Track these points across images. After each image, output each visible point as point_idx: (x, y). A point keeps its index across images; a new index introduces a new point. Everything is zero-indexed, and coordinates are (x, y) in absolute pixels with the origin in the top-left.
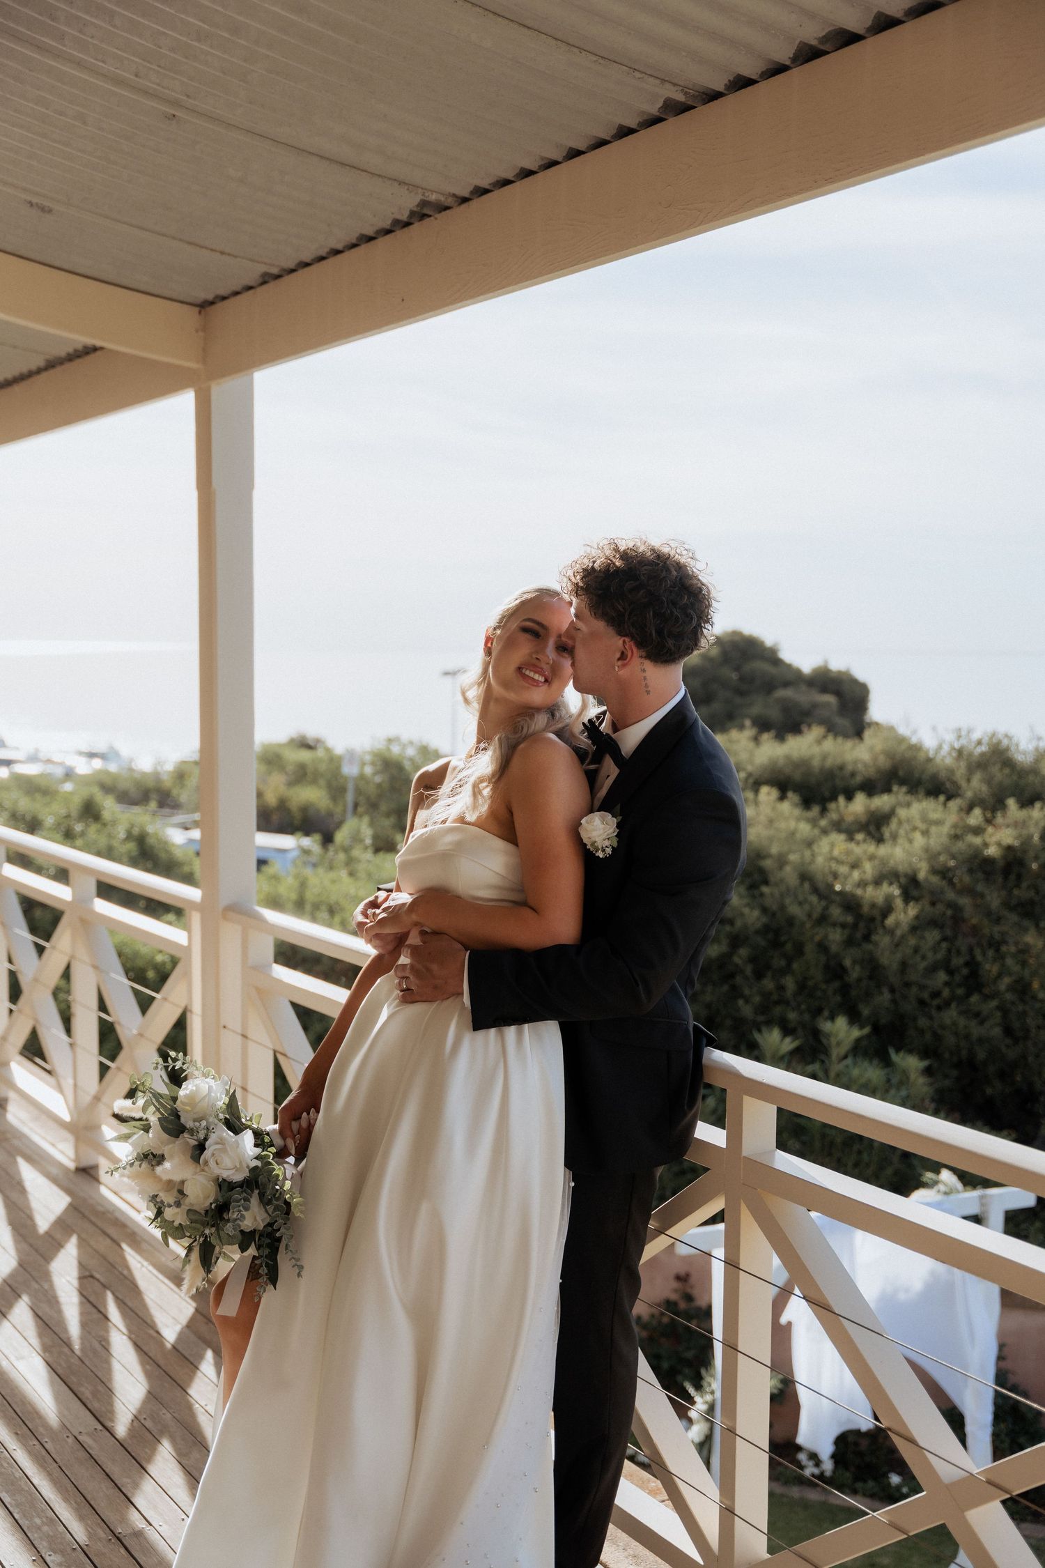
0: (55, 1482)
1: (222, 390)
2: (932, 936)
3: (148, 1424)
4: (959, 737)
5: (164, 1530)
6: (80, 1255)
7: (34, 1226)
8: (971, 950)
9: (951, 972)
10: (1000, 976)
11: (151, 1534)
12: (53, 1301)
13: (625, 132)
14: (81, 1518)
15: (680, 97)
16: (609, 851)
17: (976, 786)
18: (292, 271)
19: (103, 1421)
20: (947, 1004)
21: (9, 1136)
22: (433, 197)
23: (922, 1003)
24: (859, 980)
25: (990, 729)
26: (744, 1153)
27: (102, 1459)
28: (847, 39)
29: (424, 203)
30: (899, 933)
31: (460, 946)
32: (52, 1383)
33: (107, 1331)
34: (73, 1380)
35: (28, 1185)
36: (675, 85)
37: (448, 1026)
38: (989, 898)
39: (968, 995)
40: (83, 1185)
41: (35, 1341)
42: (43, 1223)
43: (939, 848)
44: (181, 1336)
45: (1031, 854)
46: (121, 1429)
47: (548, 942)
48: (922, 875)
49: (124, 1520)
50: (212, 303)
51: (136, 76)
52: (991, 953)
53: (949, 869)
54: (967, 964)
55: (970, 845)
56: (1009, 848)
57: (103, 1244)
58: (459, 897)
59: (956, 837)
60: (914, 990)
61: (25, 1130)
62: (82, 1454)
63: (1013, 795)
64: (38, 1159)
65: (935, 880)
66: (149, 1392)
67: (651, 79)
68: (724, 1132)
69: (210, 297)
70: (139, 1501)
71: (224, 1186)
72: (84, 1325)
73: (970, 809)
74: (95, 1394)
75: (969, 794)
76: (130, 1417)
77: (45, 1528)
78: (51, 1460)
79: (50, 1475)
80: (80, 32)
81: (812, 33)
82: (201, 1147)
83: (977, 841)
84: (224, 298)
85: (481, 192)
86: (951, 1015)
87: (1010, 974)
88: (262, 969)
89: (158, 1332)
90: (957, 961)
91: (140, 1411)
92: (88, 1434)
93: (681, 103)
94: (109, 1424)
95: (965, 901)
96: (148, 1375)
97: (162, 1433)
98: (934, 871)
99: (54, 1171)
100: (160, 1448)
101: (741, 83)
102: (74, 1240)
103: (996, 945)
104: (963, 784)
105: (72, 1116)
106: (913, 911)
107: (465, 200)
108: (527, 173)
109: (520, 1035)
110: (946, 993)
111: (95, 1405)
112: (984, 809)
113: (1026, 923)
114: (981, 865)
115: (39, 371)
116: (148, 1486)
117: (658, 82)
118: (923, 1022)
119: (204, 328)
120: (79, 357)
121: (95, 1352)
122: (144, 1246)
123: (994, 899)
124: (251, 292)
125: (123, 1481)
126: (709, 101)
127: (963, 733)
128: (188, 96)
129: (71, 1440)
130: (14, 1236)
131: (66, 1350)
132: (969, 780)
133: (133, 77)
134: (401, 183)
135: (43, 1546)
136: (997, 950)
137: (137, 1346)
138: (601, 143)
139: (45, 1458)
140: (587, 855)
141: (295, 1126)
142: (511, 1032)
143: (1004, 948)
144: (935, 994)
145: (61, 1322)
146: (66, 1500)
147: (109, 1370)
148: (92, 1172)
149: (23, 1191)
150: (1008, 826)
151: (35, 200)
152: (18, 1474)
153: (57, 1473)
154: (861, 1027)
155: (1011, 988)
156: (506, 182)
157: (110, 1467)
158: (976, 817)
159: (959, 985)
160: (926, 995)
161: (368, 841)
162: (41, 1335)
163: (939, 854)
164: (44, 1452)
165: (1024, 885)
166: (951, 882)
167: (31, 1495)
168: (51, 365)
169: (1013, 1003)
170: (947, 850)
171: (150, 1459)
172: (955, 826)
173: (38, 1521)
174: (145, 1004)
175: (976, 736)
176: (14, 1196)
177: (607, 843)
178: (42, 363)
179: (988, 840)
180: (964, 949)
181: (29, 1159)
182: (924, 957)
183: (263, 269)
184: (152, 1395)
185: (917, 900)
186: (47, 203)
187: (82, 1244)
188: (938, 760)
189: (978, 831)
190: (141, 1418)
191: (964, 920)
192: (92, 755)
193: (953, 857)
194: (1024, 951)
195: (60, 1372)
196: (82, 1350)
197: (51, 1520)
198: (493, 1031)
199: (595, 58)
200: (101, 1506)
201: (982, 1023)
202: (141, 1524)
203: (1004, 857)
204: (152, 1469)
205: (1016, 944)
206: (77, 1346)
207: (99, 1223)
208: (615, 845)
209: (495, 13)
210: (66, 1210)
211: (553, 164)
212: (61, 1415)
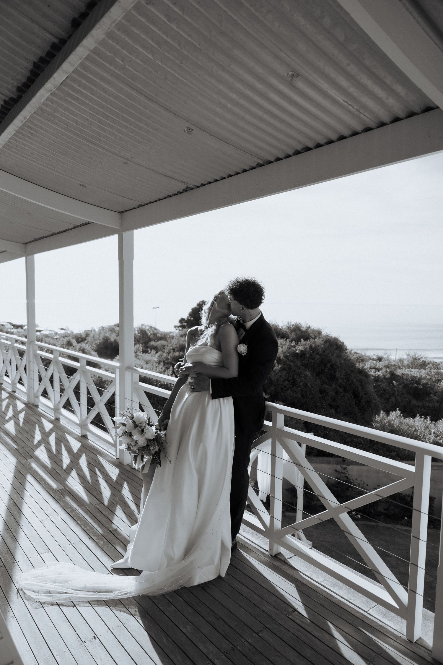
0: (91, 518)
1: (125, 234)
2: (284, 373)
3: (113, 501)
4: (288, 324)
5: (122, 529)
6: (86, 458)
7: (73, 451)
8: (293, 376)
9: (289, 381)
10: (300, 382)
11: (119, 530)
12: (82, 470)
13: (245, 171)
14: (100, 527)
15: (262, 162)
16: (245, 354)
17: (293, 335)
18: (147, 204)
19: (101, 501)
20: (288, 389)
21: (62, 428)
22: (190, 186)
23: (282, 389)
24: (267, 384)
25: (295, 322)
26: (277, 427)
27: (102, 511)
28: (308, 149)
29: (187, 187)
30: (277, 372)
31: (207, 377)
32: (85, 492)
33: (97, 478)
34: (91, 491)
35: (69, 440)
36: (261, 159)
37: (206, 398)
38: (297, 363)
39: (293, 387)
40: (84, 440)
41: (79, 481)
42: (75, 450)
43: (285, 351)
44: (117, 478)
45: (307, 352)
46: (106, 503)
47: (231, 377)
48: (281, 358)
49: (111, 527)
50: (123, 212)
51: (119, 152)
52: (298, 377)
53: (288, 356)
54: (292, 379)
55: (293, 350)
56: (302, 351)
57: (92, 455)
58: (206, 365)
59: (289, 348)
60: (280, 385)
61: (66, 426)
62: (97, 510)
63: (302, 338)
64: (70, 433)
65: (284, 358)
66: (111, 493)
67: (256, 158)
68: (271, 423)
69: (123, 211)
70: (114, 521)
71: (149, 440)
72: (91, 476)
73: (292, 341)
74: (97, 494)
75: (291, 338)
76: (108, 500)
77: (91, 530)
78: (89, 512)
79: (89, 516)
80: (106, 140)
81: (299, 147)
82: (143, 431)
83: (294, 349)
84: (127, 211)
85: (203, 185)
86: (289, 392)
87: (303, 382)
88: (136, 383)
89: (111, 477)
90: (290, 379)
91: (110, 498)
92: (97, 505)
93: (261, 164)
94: (103, 502)
95: (292, 364)
96: (110, 489)
97: (117, 503)
98: (284, 357)
99: (76, 437)
100: (117, 508)
101: (278, 159)
102: (84, 454)
103: (299, 374)
104: (290, 335)
105: (80, 422)
106: (280, 366)
107: (198, 187)
108: (216, 181)
109: (224, 400)
110: (288, 386)
111: (98, 497)
112: (295, 341)
113: (306, 369)
114: (295, 355)
115: (71, 229)
116: (115, 517)
117: (257, 158)
118: (282, 394)
119: (121, 218)
120: (83, 225)
121: (95, 483)
122: (103, 455)
123: (299, 363)
124: (135, 209)
125: (109, 517)
126: (269, 164)
127: (290, 323)
128: (132, 158)
129: (93, 507)
130: (68, 454)
131: (87, 483)
132: (291, 335)
133: (118, 152)
134: (183, 182)
135: (91, 534)
136: (300, 376)
137: (106, 481)
138: (238, 173)
139: (87, 511)
140: (239, 355)
141: (163, 423)
142: (221, 399)
143: (301, 375)
144: (285, 387)
145: (85, 476)
146: (95, 522)
147: (100, 488)
148: (86, 437)
149: (68, 442)
150: (301, 346)
151: (82, 184)
152: (81, 516)
153: (91, 515)
154: (268, 395)
155: (303, 385)
156: (210, 183)
157: (105, 513)
158: (293, 344)
159: (291, 385)
160: (283, 387)
161: (141, 350)
162: (80, 480)
163: (285, 352)
164: (87, 510)
165: (306, 360)
166: (288, 360)
167: (85, 521)
168: (75, 227)
169: (303, 388)
170: (287, 351)
171: (115, 511)
172: (289, 345)
173: (88, 528)
174: (101, 393)
175: (292, 323)
176: (66, 443)
177: (245, 352)
178: (72, 227)
179: (297, 349)
180: (292, 375)
181: (68, 434)
182: (282, 378)
183: (140, 203)
184: (112, 494)
185: (281, 364)
186: (85, 185)
187: (86, 455)
188: (283, 330)
189: (294, 347)
190: (111, 500)
191: (292, 369)
192: (62, 329)
193: (289, 353)
194: (306, 376)
195: (87, 489)
196: (92, 483)
197: (92, 528)
198: (217, 399)
199: (242, 152)
200: (104, 523)
201: (296, 393)
202: (116, 528)
203: (301, 353)
204: (116, 513)
205: (304, 374)
206: (90, 482)
207: (90, 450)
208: (247, 352)
209: (219, 139)
210: (80, 446)
211: (224, 178)
212: (89, 500)
